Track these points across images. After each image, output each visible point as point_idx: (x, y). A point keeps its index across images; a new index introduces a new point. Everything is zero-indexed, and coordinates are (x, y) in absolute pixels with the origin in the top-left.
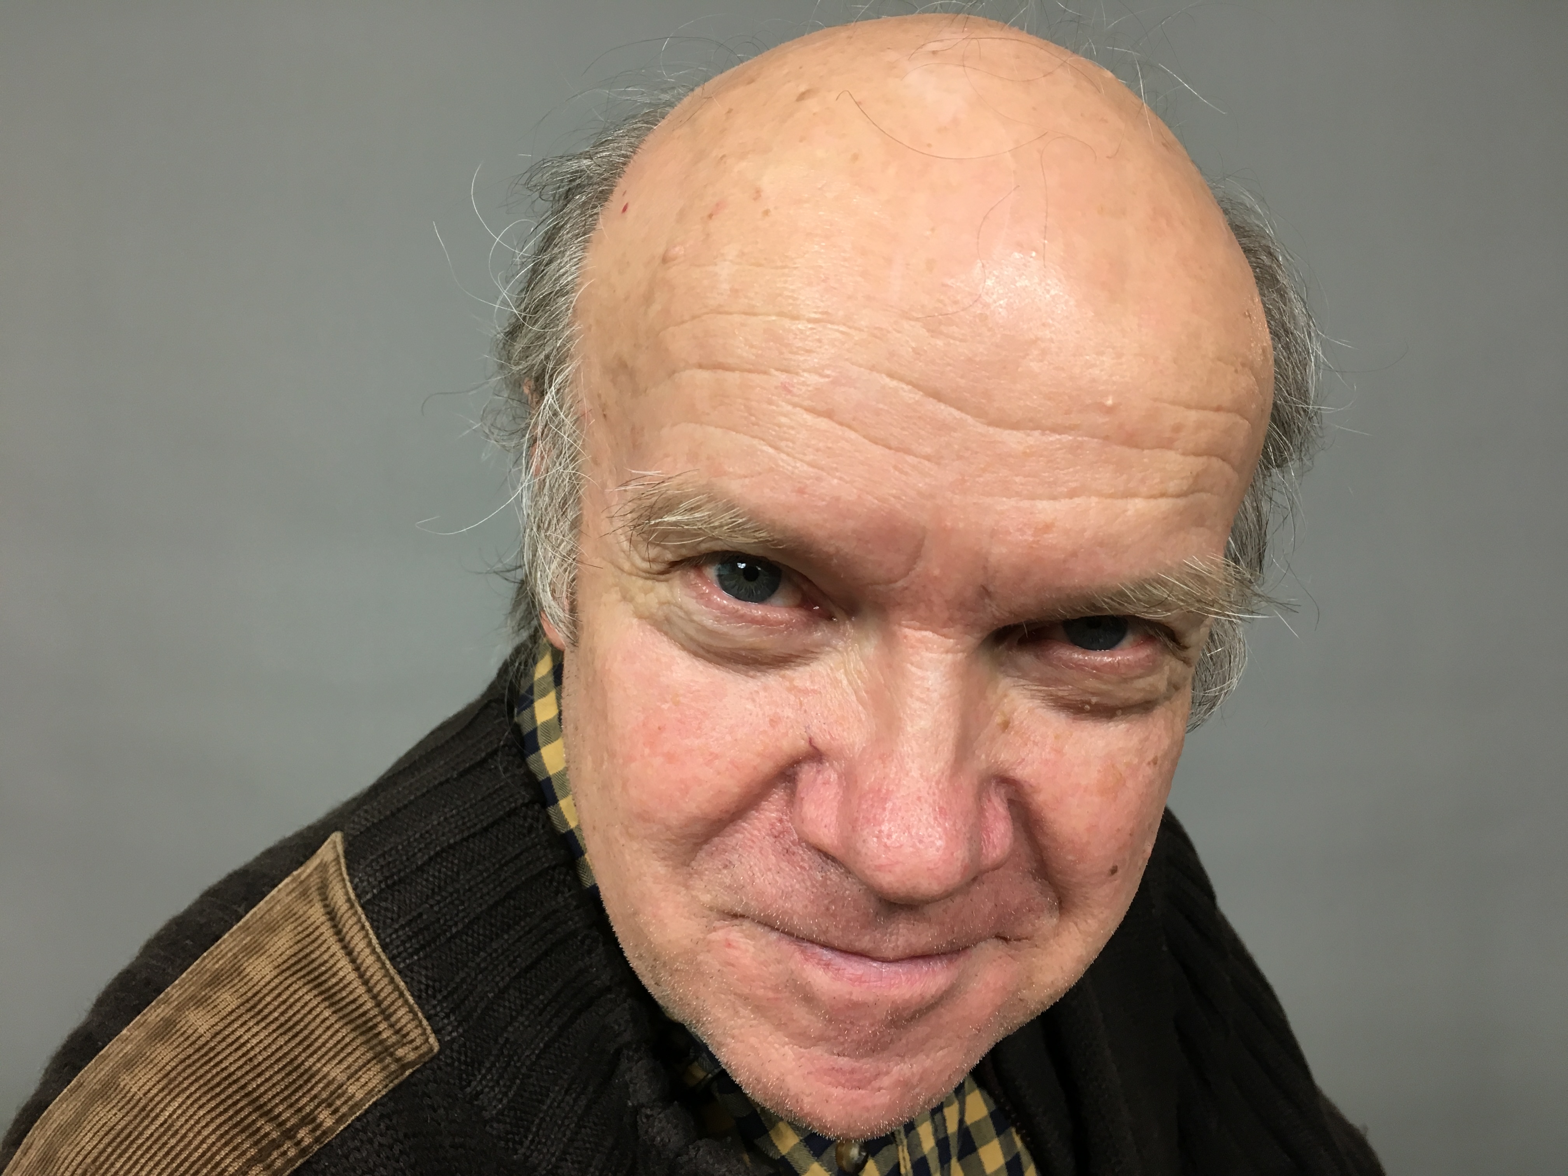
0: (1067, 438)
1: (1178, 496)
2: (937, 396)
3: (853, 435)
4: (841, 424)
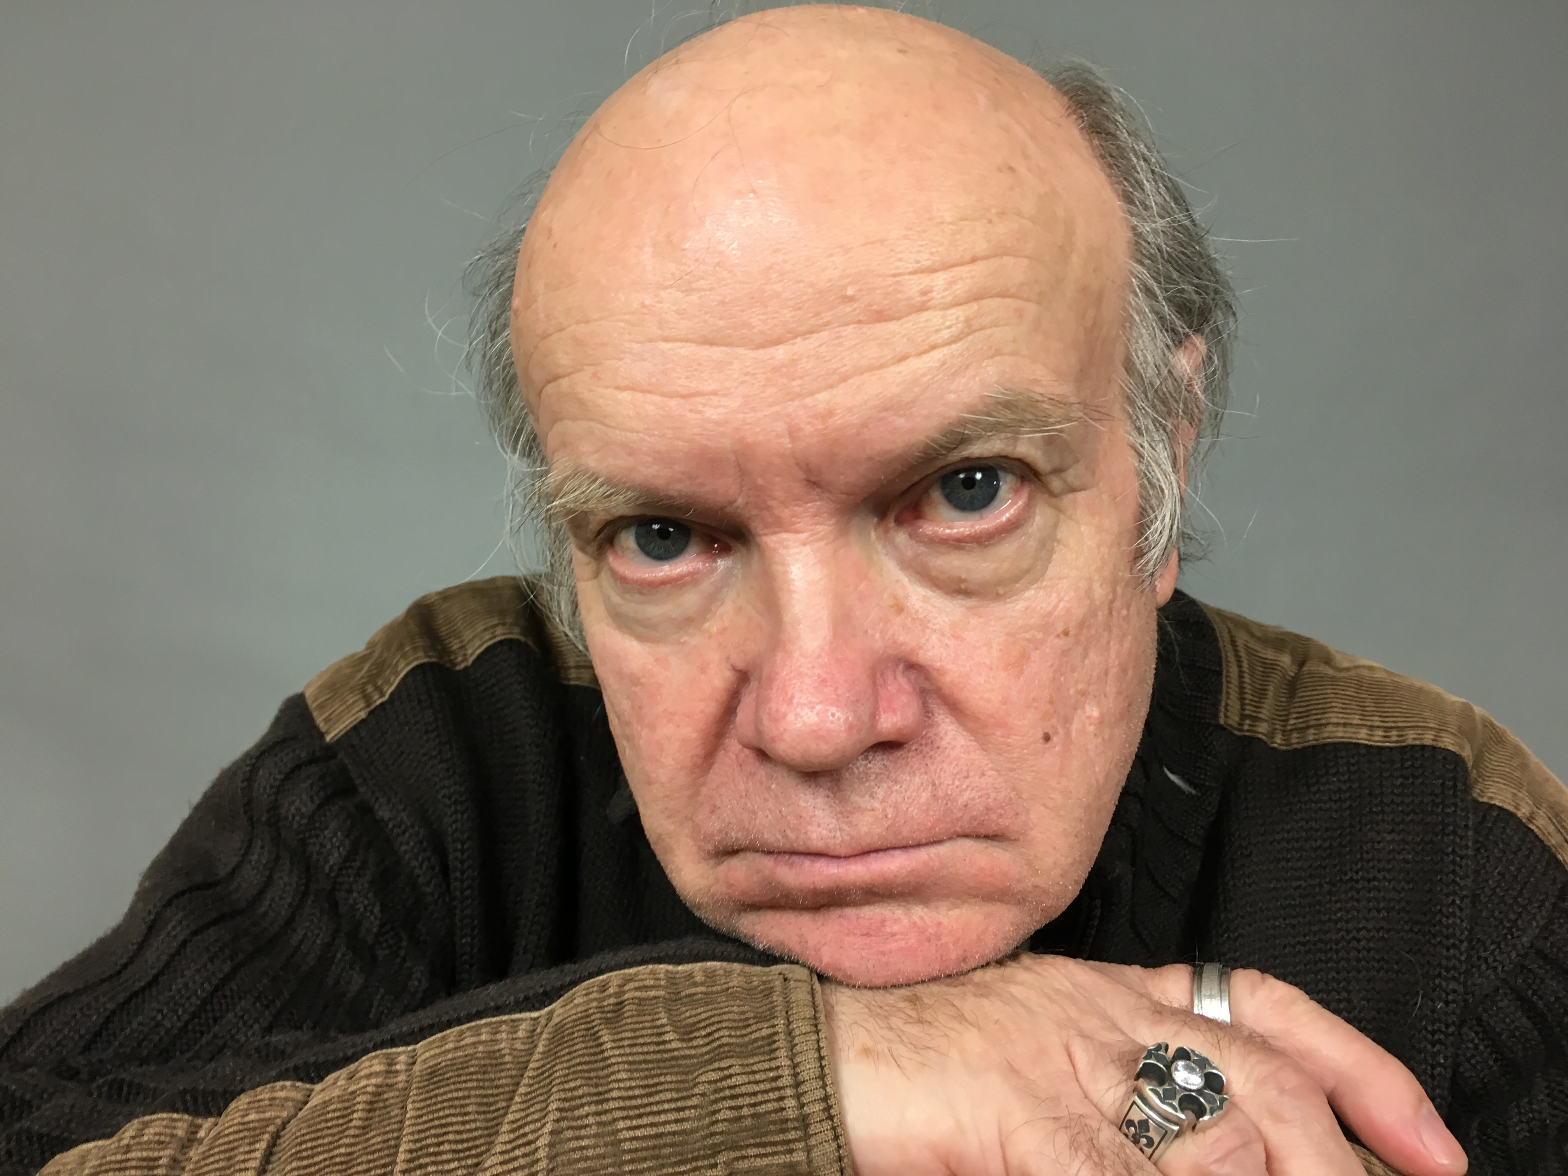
0: (824, 334)
2: (707, 341)
3: (652, 397)
4: (641, 391)
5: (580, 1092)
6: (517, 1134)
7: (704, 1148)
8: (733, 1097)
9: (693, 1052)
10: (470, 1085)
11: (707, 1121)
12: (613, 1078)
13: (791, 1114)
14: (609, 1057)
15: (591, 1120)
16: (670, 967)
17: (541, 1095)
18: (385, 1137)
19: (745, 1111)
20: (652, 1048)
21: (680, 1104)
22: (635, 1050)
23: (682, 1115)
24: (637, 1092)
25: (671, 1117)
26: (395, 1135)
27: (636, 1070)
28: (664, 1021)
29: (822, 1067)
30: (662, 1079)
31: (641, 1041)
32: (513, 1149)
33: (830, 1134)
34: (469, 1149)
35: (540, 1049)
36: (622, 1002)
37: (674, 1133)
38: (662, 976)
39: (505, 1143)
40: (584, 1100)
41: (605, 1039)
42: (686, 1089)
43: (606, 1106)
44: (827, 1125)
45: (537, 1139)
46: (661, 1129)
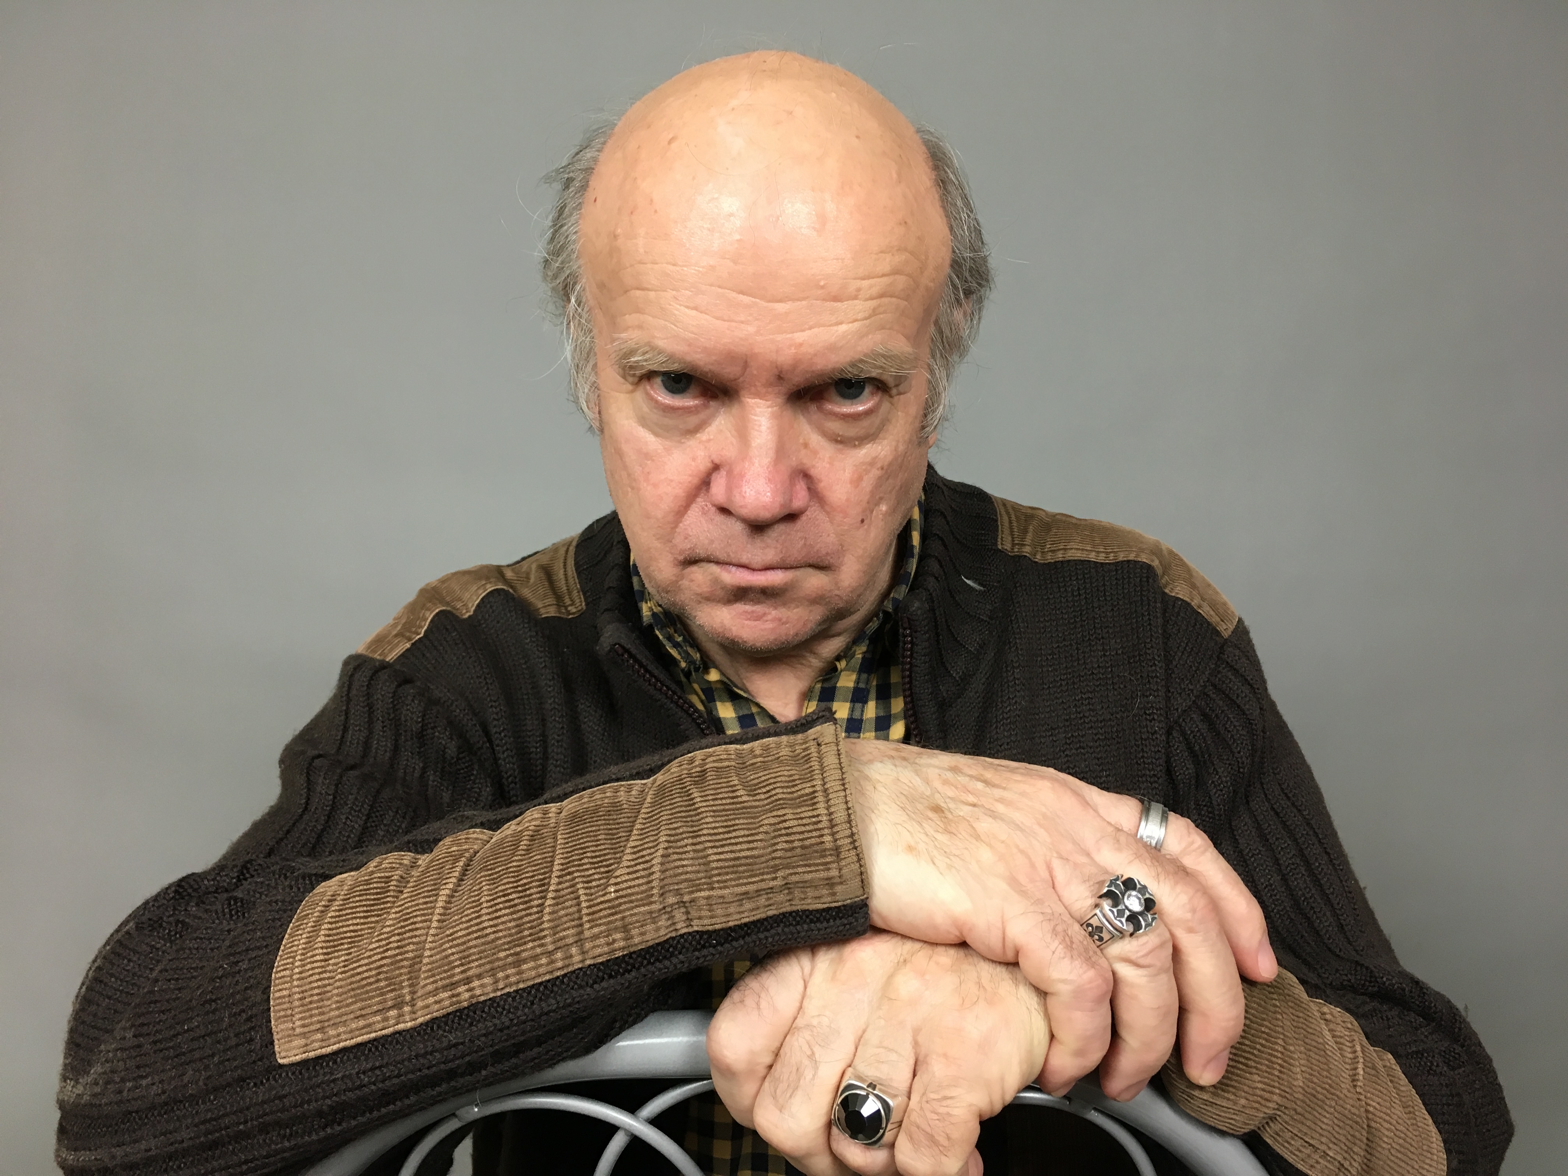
0: (804, 303)
1: (866, 319)
2: (742, 292)
3: (707, 317)
4: (701, 312)
5: (681, 830)
6: (638, 855)
7: (768, 867)
8: (787, 835)
9: (757, 803)
10: (599, 823)
11: (770, 849)
12: (703, 821)
13: (828, 846)
14: (699, 808)
15: (689, 848)
16: (738, 746)
17: (652, 831)
18: (544, 856)
19: (796, 844)
20: (728, 801)
21: (750, 838)
22: (717, 802)
23: (751, 845)
24: (720, 830)
25: (745, 846)
26: (551, 854)
27: (719, 816)
28: (736, 782)
29: (849, 815)
30: (737, 822)
31: (721, 796)
32: (636, 865)
33: (855, 859)
34: (601, 861)
35: (649, 800)
36: (704, 770)
37: (746, 857)
38: (732, 752)
39: (629, 860)
40: (684, 836)
41: (695, 795)
42: (755, 829)
43: (699, 840)
44: (853, 852)
45: (652, 859)
46: (738, 855)
